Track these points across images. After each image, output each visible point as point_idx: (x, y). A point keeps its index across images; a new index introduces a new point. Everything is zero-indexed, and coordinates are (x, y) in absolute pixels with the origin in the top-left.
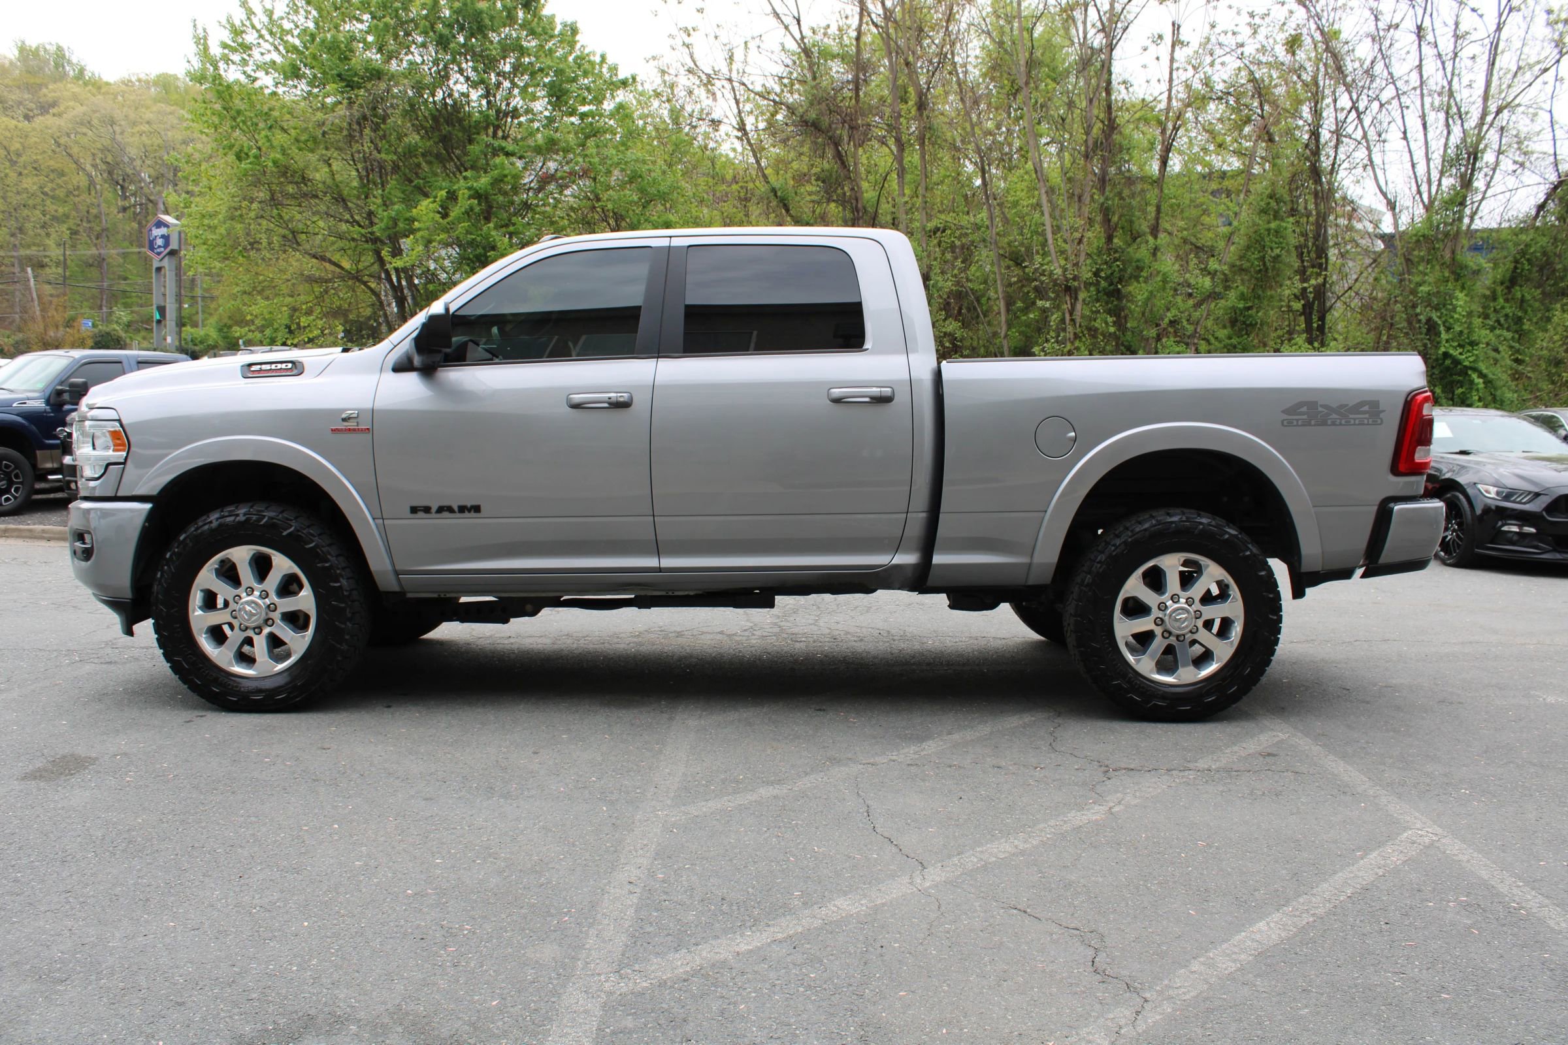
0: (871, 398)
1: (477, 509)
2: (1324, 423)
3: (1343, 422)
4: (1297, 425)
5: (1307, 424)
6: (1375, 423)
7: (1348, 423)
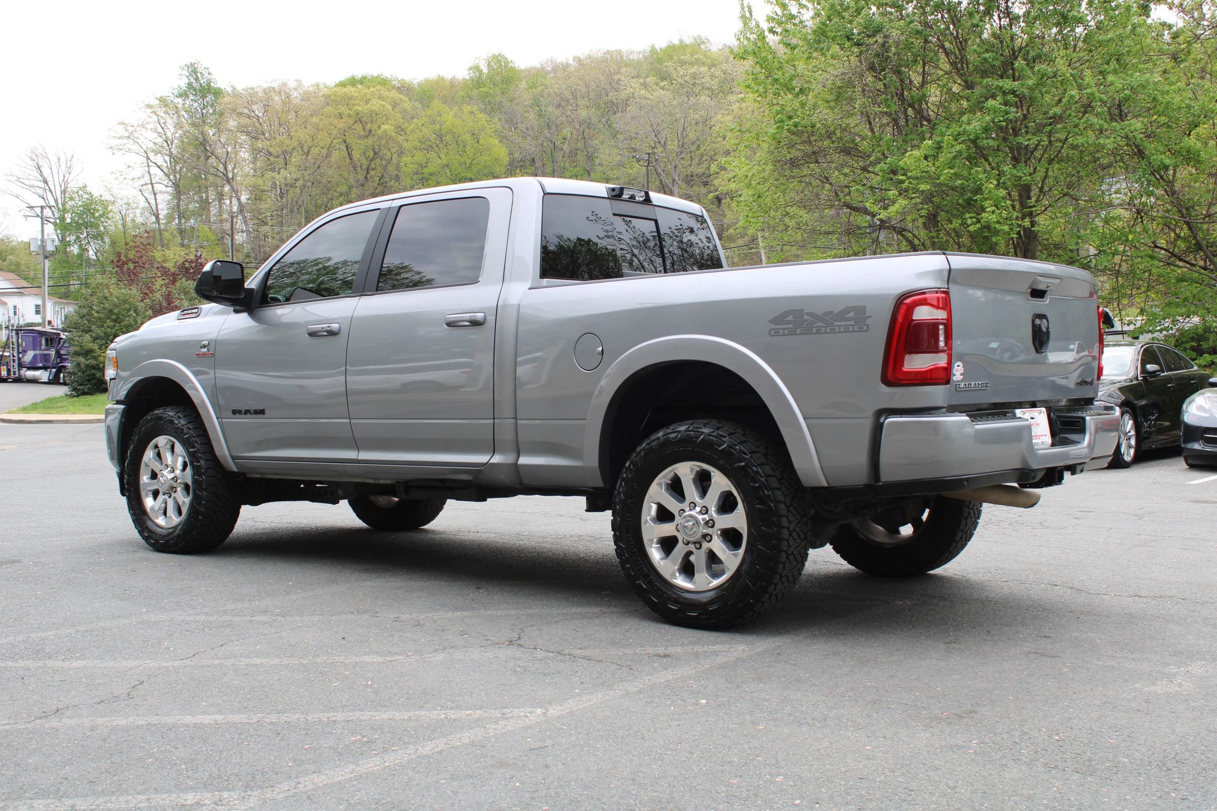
0: (470, 321)
1: (262, 412)
2: (808, 332)
3: (828, 330)
4: (784, 335)
5: (793, 333)
6: (860, 330)
7: (833, 331)
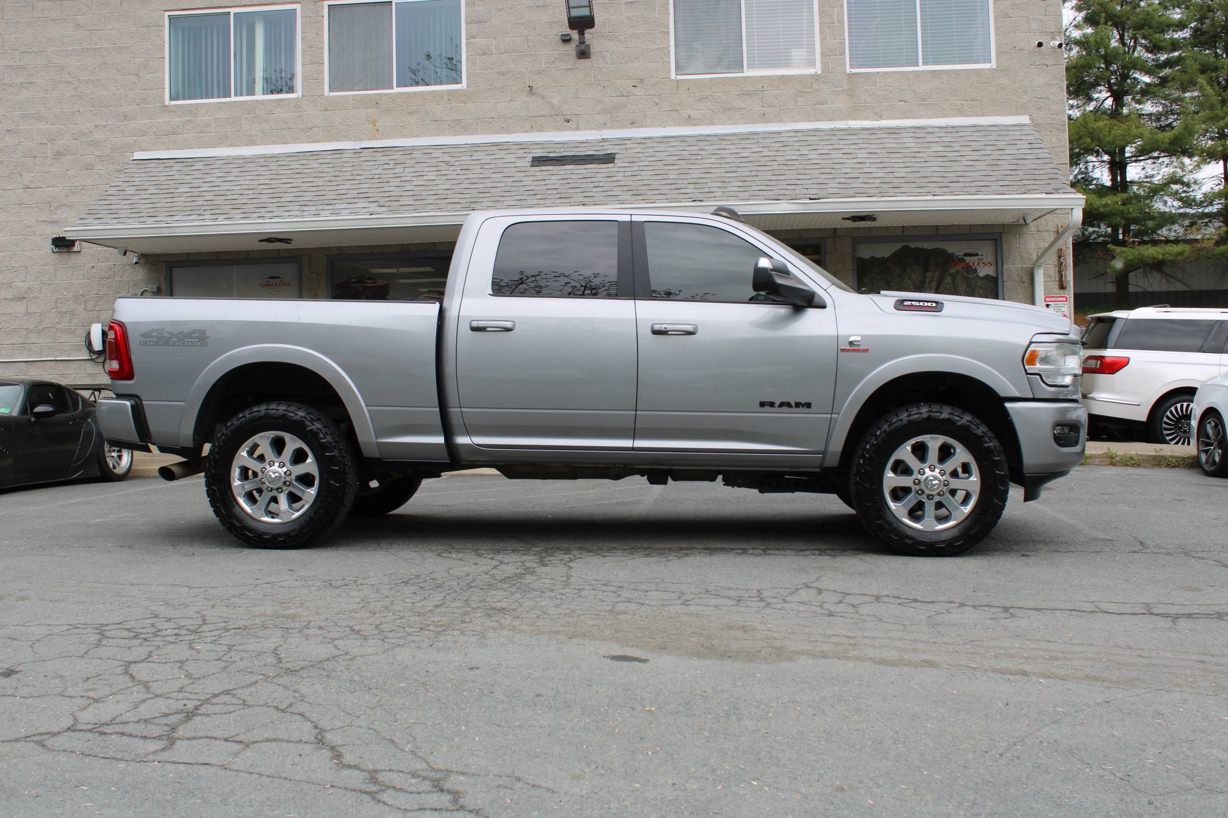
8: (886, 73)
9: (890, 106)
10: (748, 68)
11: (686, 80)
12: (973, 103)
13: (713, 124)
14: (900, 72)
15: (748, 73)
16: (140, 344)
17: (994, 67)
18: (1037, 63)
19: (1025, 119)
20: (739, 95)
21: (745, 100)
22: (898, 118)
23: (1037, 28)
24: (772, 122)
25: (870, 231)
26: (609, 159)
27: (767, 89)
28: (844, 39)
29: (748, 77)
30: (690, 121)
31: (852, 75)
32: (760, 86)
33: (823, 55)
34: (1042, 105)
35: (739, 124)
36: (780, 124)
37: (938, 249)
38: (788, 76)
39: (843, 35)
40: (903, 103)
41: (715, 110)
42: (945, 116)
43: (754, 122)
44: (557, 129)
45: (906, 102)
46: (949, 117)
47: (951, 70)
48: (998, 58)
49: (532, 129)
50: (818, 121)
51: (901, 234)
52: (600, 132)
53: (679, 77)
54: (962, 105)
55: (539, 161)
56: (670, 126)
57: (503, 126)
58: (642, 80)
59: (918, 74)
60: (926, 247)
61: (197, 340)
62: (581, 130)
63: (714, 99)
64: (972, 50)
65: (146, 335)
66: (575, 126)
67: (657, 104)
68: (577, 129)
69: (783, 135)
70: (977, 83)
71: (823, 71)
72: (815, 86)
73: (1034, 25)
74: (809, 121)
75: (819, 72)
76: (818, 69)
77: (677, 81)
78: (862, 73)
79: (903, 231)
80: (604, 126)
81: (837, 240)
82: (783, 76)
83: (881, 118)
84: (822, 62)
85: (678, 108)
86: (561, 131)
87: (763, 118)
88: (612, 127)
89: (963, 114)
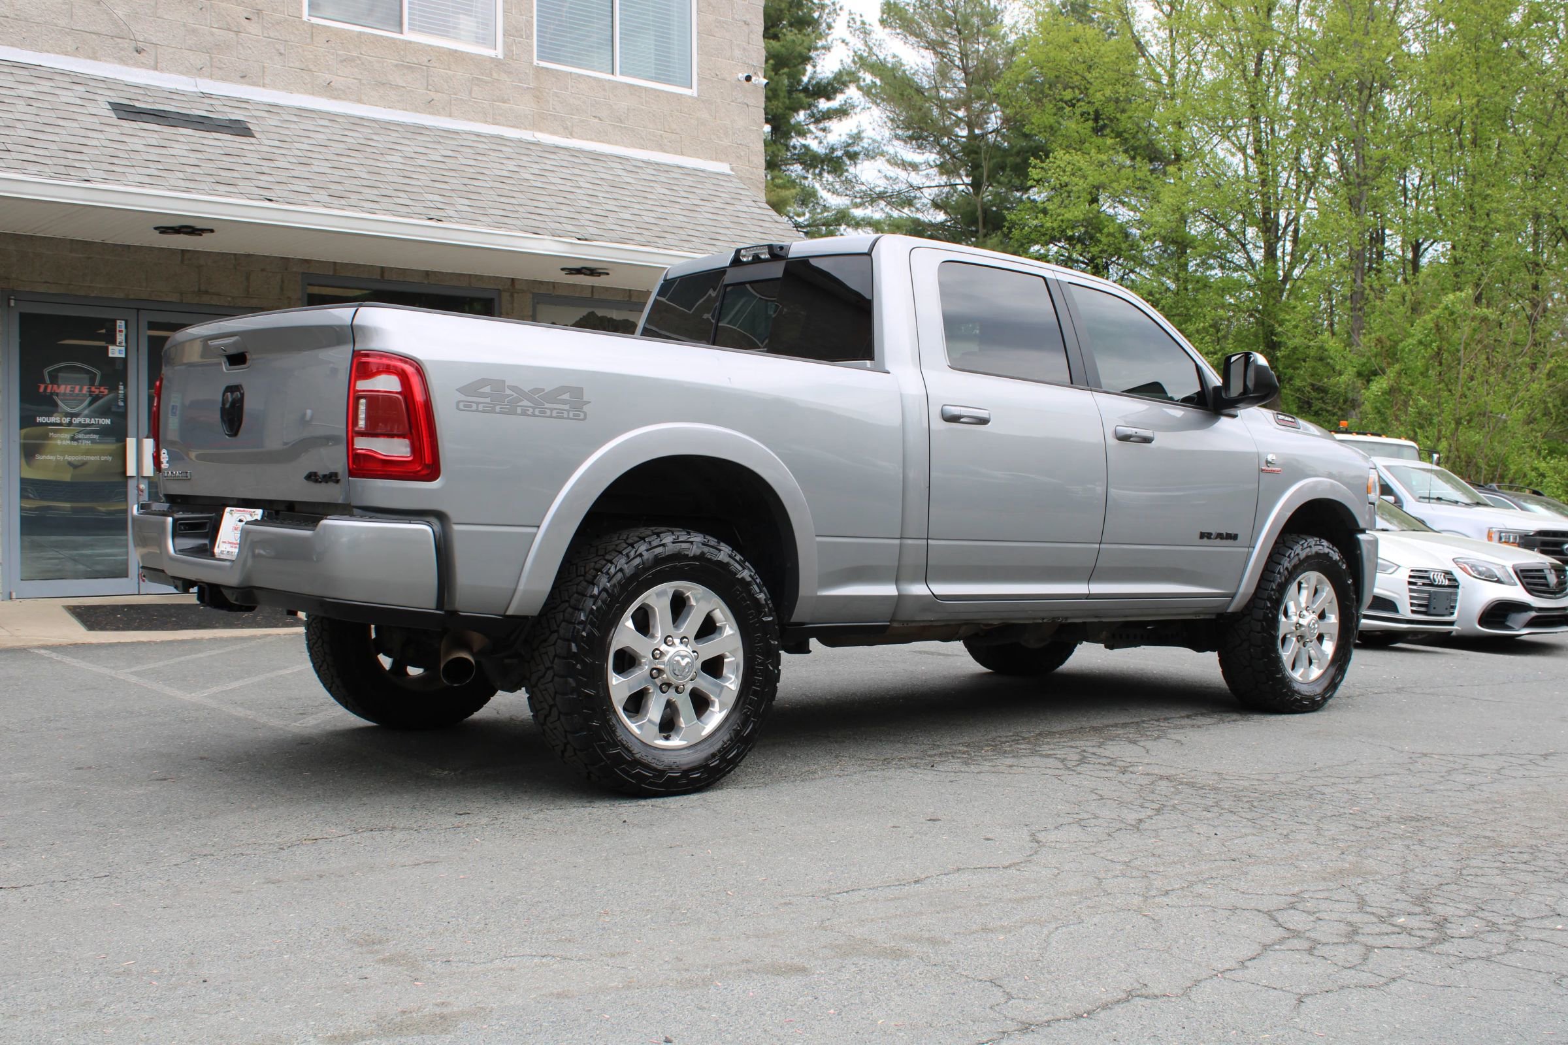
8: (580, 76)
9: (582, 121)
10: (409, 29)
11: (324, 26)
12: (674, 136)
13: (360, 101)
14: (595, 79)
15: (408, 36)
16: (458, 408)
17: (695, 95)
18: (739, 100)
19: (724, 168)
20: (397, 66)
21: (404, 74)
22: (592, 140)
23: (740, 56)
24: (439, 114)
25: (554, 287)
26: (240, 129)
27: (435, 65)
28: (532, 17)
29: (410, 42)
30: (328, 90)
31: (539, 69)
32: (426, 60)
33: (506, 33)
34: (742, 154)
35: (396, 108)
36: (448, 119)
37: (627, 321)
38: (462, 52)
39: (531, 12)
40: (597, 120)
41: (364, 82)
42: (643, 147)
43: (416, 110)
44: (122, 61)
45: (600, 119)
46: (647, 149)
47: (652, 89)
48: (699, 85)
49: (77, 52)
50: (497, 124)
51: (589, 296)
52: (192, 81)
53: (314, 20)
54: (661, 136)
55: (126, 111)
56: (298, 92)
57: (24, 35)
58: (259, 12)
59: (616, 86)
60: (614, 317)
61: (567, 407)
62: (162, 71)
63: (363, 64)
64: (668, 66)
65: (471, 389)
66: (152, 63)
67: (281, 54)
68: (156, 69)
69: (465, 136)
70: (678, 111)
71: (505, 56)
72: (495, 75)
73: (737, 53)
74: (486, 122)
75: (501, 56)
76: (499, 53)
77: (312, 26)
78: (551, 69)
79: (592, 292)
80: (200, 71)
81: (516, 295)
82: (456, 51)
83: (571, 135)
84: (505, 43)
85: (311, 67)
86: (127, 65)
87: (429, 106)
88: (211, 77)
89: (662, 149)
